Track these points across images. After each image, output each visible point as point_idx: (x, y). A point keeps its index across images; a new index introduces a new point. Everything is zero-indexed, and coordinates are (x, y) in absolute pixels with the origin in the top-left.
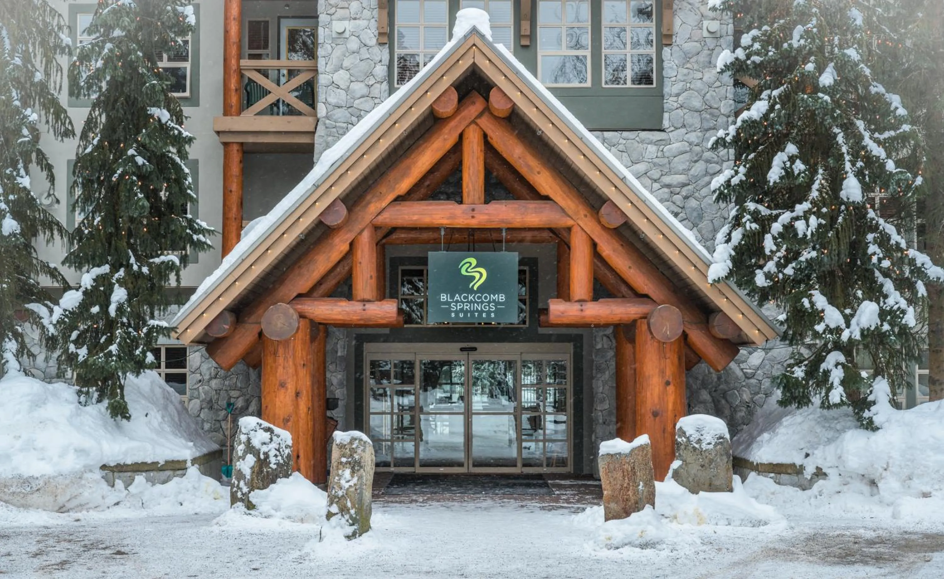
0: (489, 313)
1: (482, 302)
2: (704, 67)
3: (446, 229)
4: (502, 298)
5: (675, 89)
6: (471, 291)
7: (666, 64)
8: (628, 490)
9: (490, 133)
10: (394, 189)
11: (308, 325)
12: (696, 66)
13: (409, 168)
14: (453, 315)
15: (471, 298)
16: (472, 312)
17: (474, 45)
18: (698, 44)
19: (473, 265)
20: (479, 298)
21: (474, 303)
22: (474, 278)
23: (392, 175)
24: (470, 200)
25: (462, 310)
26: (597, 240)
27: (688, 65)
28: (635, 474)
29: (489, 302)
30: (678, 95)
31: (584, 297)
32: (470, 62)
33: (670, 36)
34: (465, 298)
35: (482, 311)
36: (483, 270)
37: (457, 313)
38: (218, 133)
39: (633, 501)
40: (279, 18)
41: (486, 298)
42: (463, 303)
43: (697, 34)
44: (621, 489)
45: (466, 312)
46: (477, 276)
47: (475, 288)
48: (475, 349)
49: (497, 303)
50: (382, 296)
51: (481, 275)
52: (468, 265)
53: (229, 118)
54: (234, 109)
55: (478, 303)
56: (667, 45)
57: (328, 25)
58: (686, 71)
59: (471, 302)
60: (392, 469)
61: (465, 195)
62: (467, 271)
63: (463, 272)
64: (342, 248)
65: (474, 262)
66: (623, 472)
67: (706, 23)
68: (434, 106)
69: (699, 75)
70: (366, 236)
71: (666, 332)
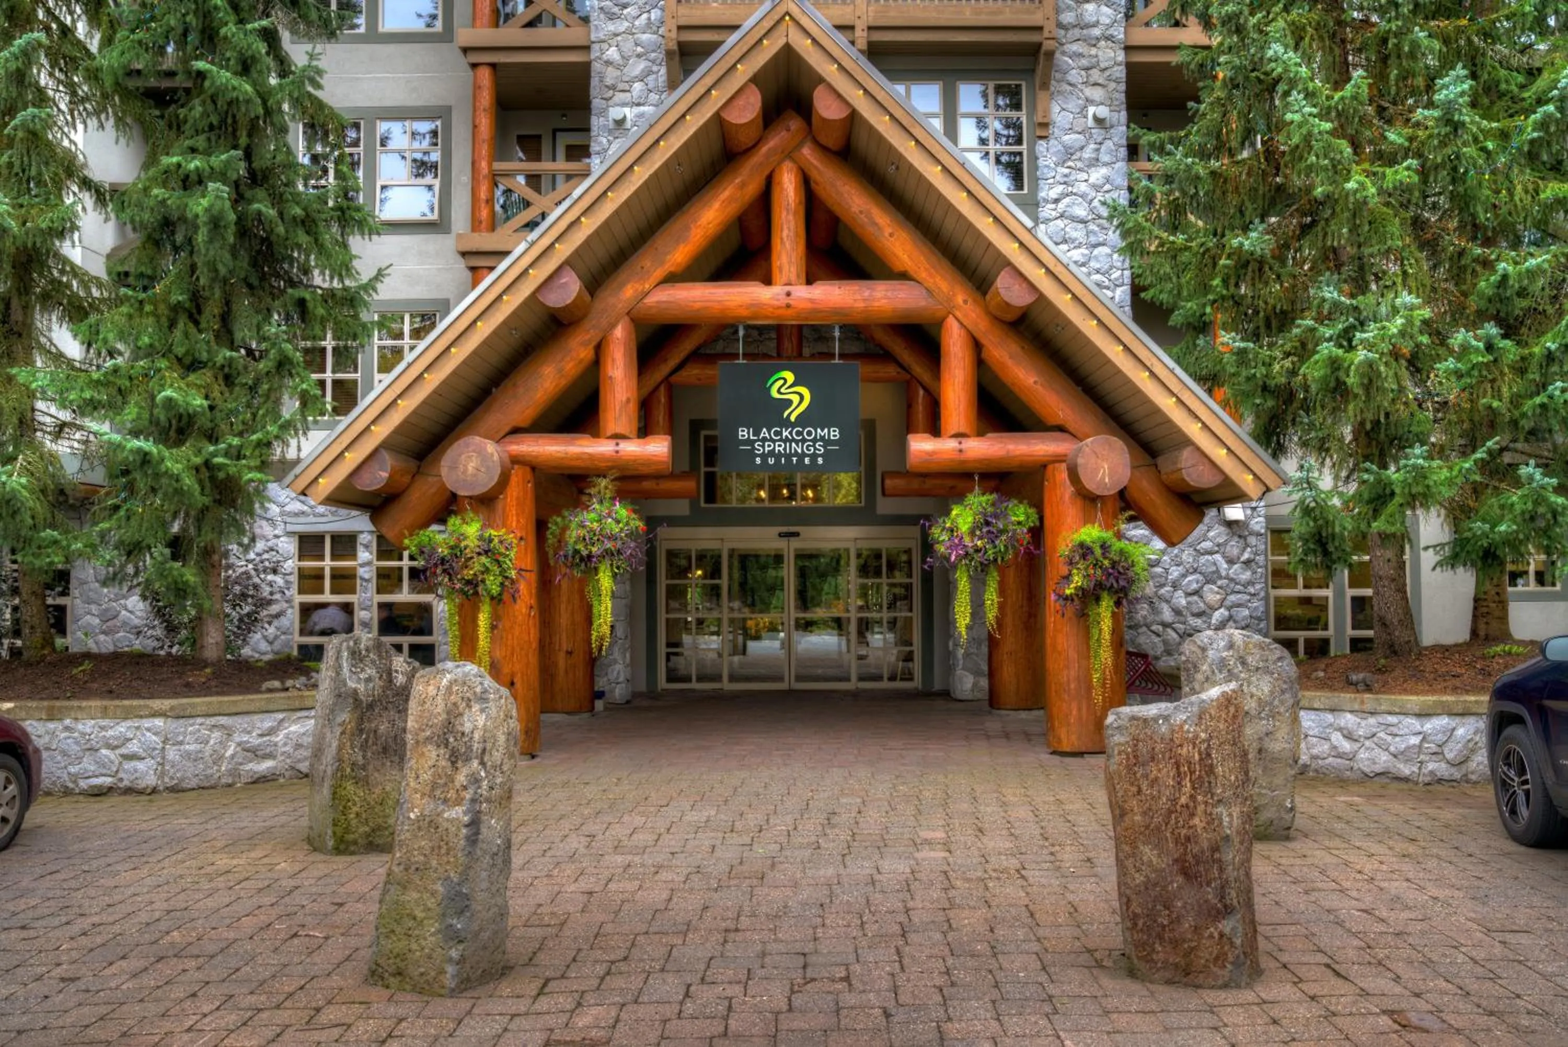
0: (814, 457)
1: (804, 441)
2: (1089, 166)
3: (748, 328)
4: (834, 434)
5: (1053, 194)
6: (787, 423)
7: (1041, 162)
8: (1192, 815)
9: (814, 175)
10: (662, 263)
11: (529, 476)
12: (1079, 164)
13: (688, 228)
14: (758, 460)
15: (785, 433)
16: (788, 457)
17: (787, 13)
18: (1081, 137)
19: (789, 383)
20: (798, 433)
21: (791, 441)
22: (790, 402)
23: (661, 240)
24: (784, 279)
25: (772, 453)
26: (984, 341)
27: (1070, 163)
28: (1211, 770)
29: (815, 441)
30: (1056, 201)
31: (962, 430)
32: (781, 42)
33: (1045, 125)
34: (776, 433)
35: (804, 455)
36: (805, 391)
37: (764, 457)
38: (464, 254)
39: (1205, 845)
40: (555, 132)
41: (809, 433)
42: (774, 441)
43: (1079, 124)
44: (1170, 812)
45: (778, 456)
46: (795, 399)
47: (793, 418)
48: (796, 534)
49: (827, 442)
50: (645, 431)
51: (802, 397)
52: (781, 382)
53: (476, 235)
54: (484, 225)
55: (797, 442)
56: (1041, 138)
57: (604, 112)
58: (1067, 171)
59: (786, 440)
60: (695, 685)
61: (775, 271)
62: (779, 392)
63: (774, 394)
64: (582, 355)
65: (790, 376)
66: (1178, 765)
67: (1091, 110)
68: (724, 115)
69: (1084, 176)
70: (619, 332)
71: (1103, 478)
